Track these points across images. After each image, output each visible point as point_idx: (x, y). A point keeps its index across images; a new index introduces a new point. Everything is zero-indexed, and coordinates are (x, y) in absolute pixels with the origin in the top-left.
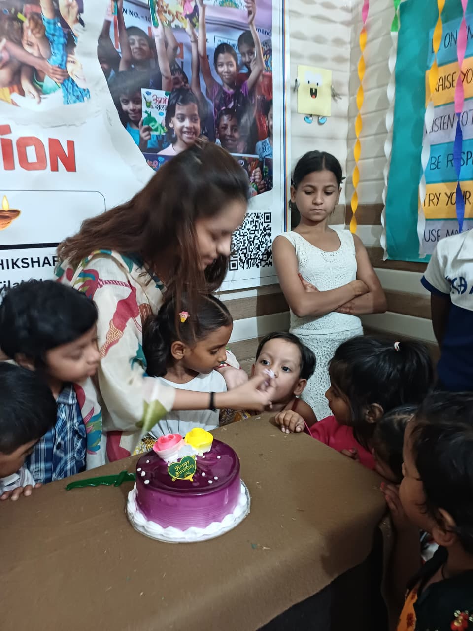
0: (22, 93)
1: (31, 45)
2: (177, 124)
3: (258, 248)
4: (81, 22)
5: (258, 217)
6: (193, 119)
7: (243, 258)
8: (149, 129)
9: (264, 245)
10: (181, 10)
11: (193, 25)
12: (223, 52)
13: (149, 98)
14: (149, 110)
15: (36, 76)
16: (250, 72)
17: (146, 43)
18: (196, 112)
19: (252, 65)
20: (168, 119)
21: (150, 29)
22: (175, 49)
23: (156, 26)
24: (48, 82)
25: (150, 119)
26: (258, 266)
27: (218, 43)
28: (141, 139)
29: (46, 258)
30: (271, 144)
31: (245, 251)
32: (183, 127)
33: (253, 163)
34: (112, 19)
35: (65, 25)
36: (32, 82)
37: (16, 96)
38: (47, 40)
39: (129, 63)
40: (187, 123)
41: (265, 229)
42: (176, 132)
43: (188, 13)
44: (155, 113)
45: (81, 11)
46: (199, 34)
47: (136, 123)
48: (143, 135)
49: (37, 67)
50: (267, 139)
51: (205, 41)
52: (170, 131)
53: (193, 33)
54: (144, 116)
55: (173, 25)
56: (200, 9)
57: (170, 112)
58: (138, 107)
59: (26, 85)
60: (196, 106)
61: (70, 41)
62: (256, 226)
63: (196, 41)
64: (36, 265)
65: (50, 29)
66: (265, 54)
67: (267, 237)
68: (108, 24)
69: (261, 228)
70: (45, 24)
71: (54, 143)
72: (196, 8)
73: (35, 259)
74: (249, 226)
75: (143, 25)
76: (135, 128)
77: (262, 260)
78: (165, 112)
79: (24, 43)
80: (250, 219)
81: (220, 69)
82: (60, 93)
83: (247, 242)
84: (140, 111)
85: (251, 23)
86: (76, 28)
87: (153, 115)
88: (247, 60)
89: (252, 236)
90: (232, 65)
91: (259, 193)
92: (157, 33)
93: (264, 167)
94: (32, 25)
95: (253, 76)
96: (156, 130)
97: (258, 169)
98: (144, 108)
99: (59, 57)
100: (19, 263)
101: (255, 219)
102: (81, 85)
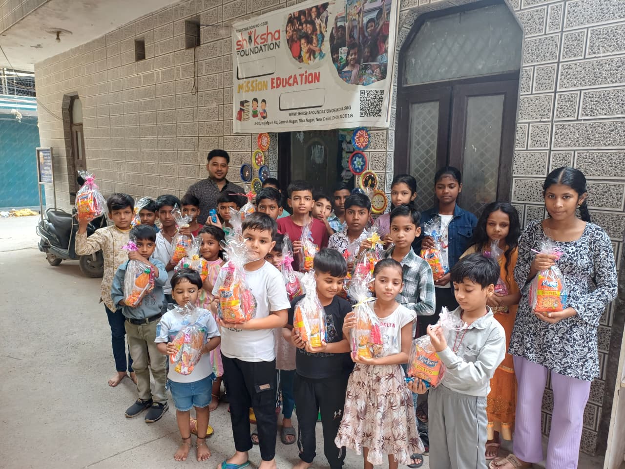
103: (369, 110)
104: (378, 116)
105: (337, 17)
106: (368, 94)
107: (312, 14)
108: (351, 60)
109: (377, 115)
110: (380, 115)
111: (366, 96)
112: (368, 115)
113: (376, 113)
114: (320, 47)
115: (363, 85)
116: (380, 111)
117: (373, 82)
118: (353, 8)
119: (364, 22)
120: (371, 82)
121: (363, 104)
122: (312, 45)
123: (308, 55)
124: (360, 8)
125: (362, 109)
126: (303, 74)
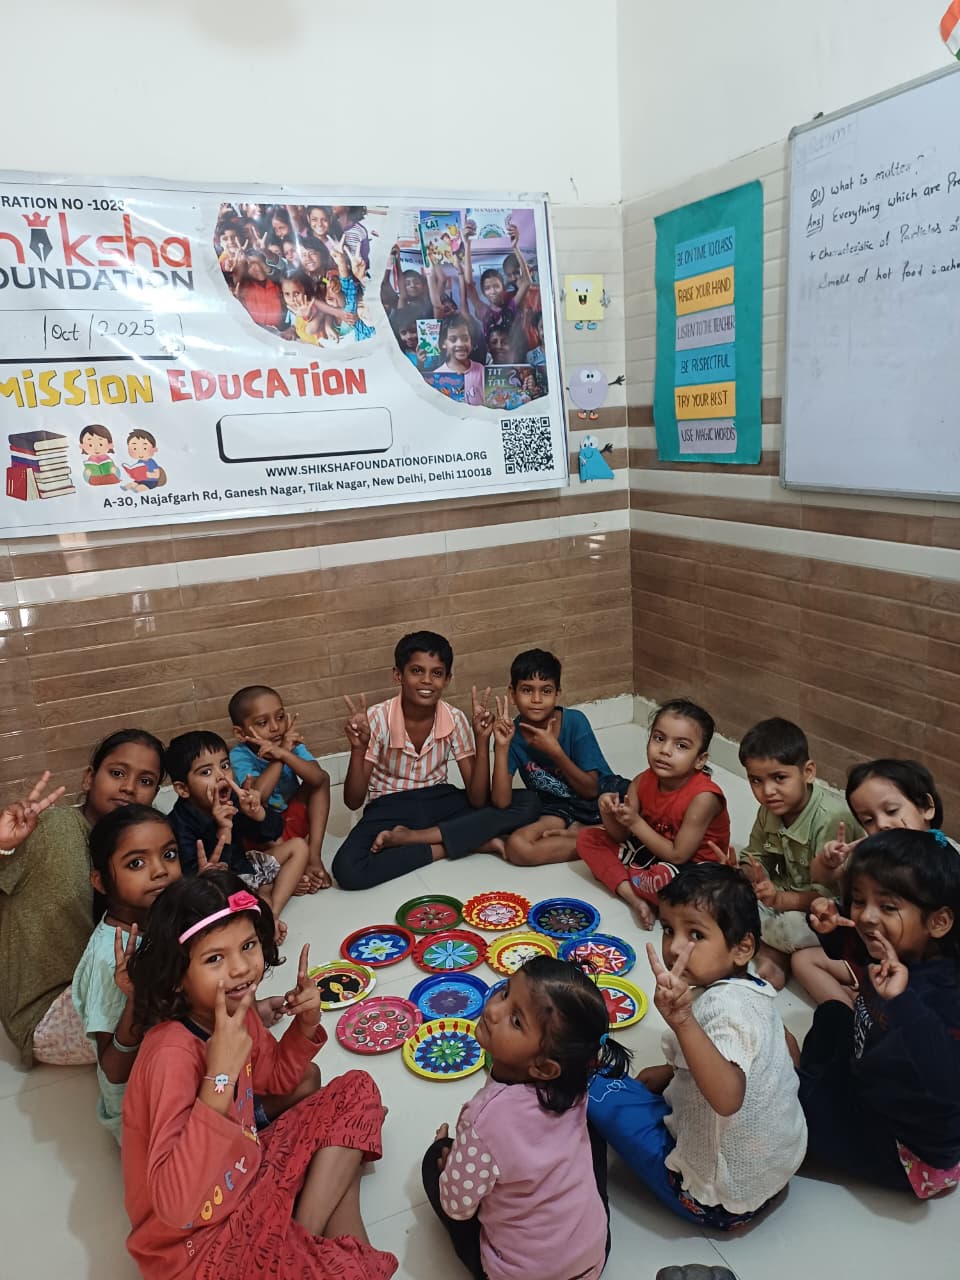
0: (326, 337)
1: (331, 299)
2: (449, 344)
3: (536, 452)
4: (368, 275)
5: (533, 422)
6: (464, 338)
7: (520, 462)
8: (425, 352)
9: (543, 449)
10: (449, 249)
11: (460, 259)
12: (488, 277)
13: (423, 327)
14: (424, 337)
15: (335, 322)
16: (517, 289)
17: (419, 281)
18: (467, 333)
19: (518, 283)
20: (441, 342)
21: (422, 269)
22: (444, 283)
23: (428, 266)
24: (344, 326)
25: (426, 344)
26: (536, 469)
27: (483, 271)
28: (418, 361)
29: (346, 464)
30: (543, 352)
31: (521, 455)
32: (455, 347)
33: (525, 372)
34: (392, 268)
35: (356, 280)
36: (333, 327)
37: (322, 340)
38: (342, 294)
39: (405, 301)
40: (459, 343)
41: (542, 433)
42: (449, 352)
43: (455, 250)
44: (429, 339)
45: (368, 267)
46: (466, 267)
47: (413, 348)
48: (420, 358)
49: (337, 315)
50: (538, 349)
51: (471, 271)
52: (444, 351)
53: (460, 267)
54: (420, 342)
55: (442, 263)
56: (466, 245)
57: (443, 335)
58: (414, 335)
59: (329, 330)
60: (466, 328)
61: (360, 290)
62: (532, 431)
63: (462, 273)
64: (338, 469)
65: (344, 285)
66: (531, 270)
67: (545, 441)
68: (388, 272)
69: (538, 432)
70: (342, 282)
71: (349, 372)
72: (462, 244)
73: (338, 465)
74: (524, 431)
75: (416, 268)
76: (413, 353)
77: (541, 464)
78: (438, 337)
79: (327, 298)
80: (525, 425)
81: (487, 292)
82: (353, 333)
83: (523, 446)
84: (417, 339)
85: (515, 246)
86: (364, 280)
87: (427, 341)
88: (513, 279)
89: (529, 440)
90: (498, 286)
91: (533, 399)
92: (428, 271)
93: (537, 374)
94: (333, 284)
95: (519, 294)
96: (431, 352)
97: (531, 377)
98: (420, 335)
99: (351, 305)
100: (327, 468)
101: (531, 424)
102: (368, 323)
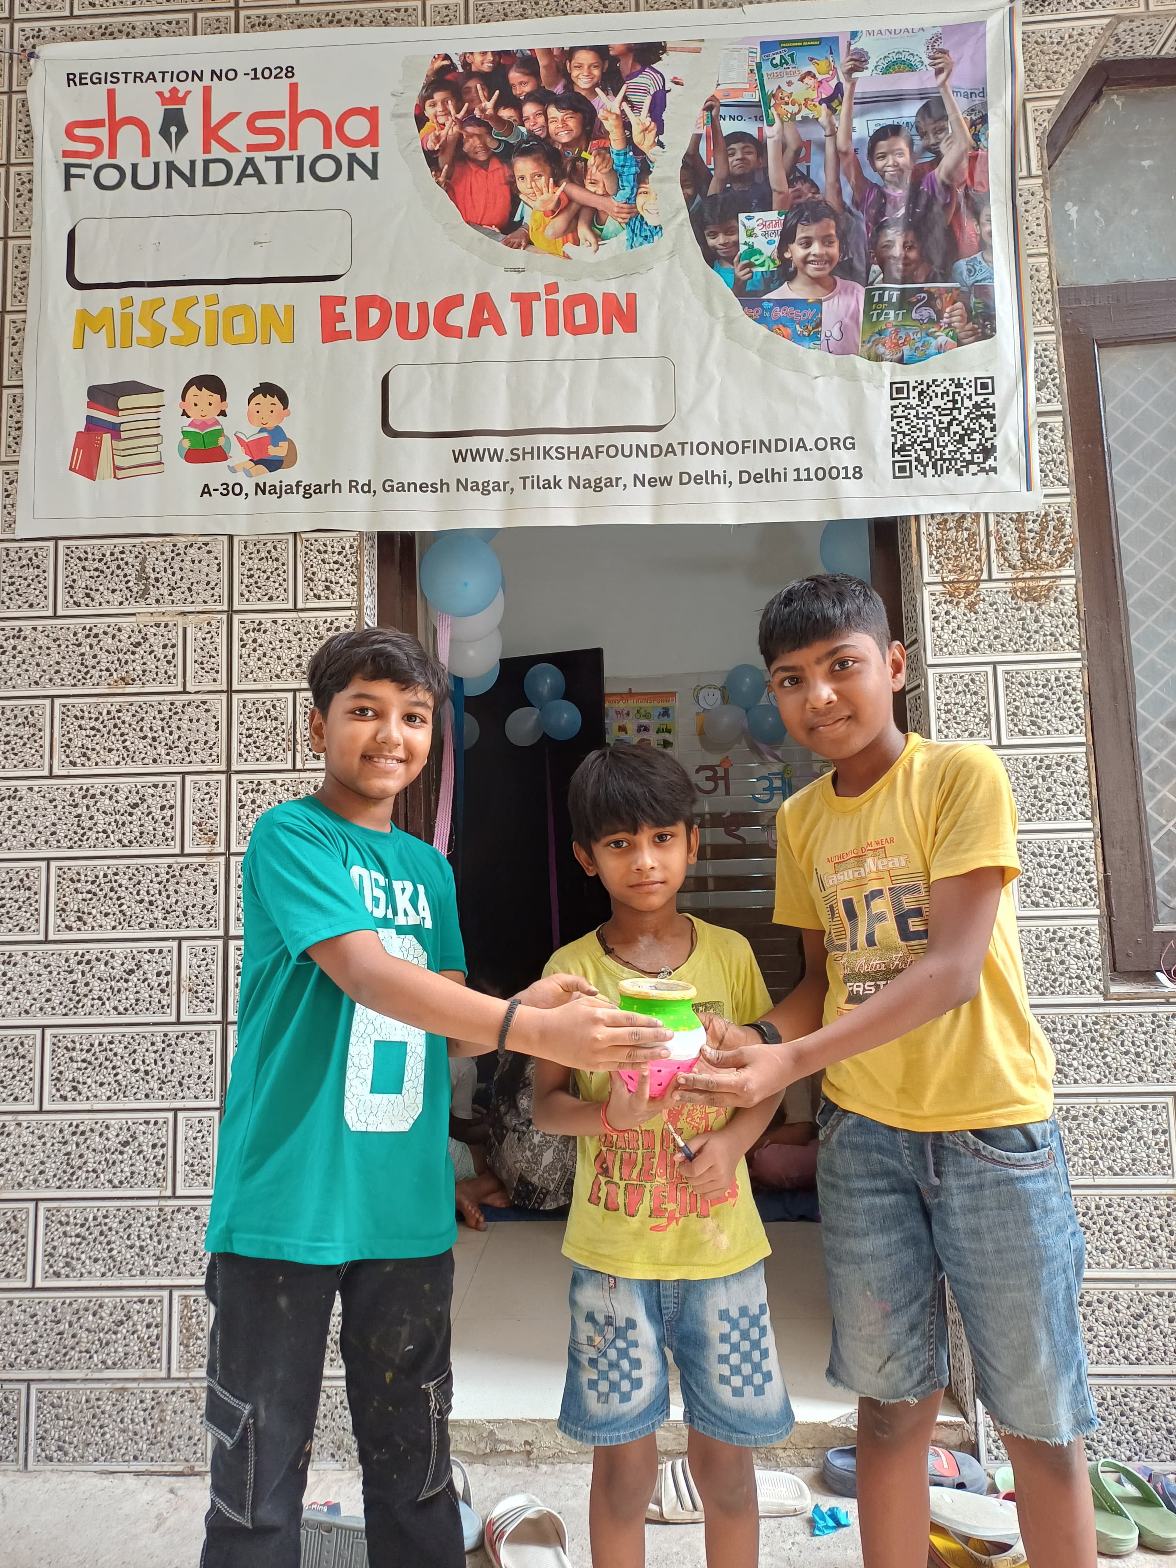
103: (928, 452)
104: (983, 470)
105: (713, 98)
106: (921, 393)
107: (575, 73)
108: (805, 261)
109: (973, 468)
110: (994, 470)
111: (916, 402)
112: (930, 471)
113: (972, 462)
114: (631, 201)
115: (901, 361)
116: (988, 452)
117: (940, 350)
118: (795, 79)
119: (855, 136)
120: (932, 350)
121: (905, 429)
122: (583, 186)
123: (560, 222)
124: (833, 83)
125: (902, 448)
126: (537, 296)
